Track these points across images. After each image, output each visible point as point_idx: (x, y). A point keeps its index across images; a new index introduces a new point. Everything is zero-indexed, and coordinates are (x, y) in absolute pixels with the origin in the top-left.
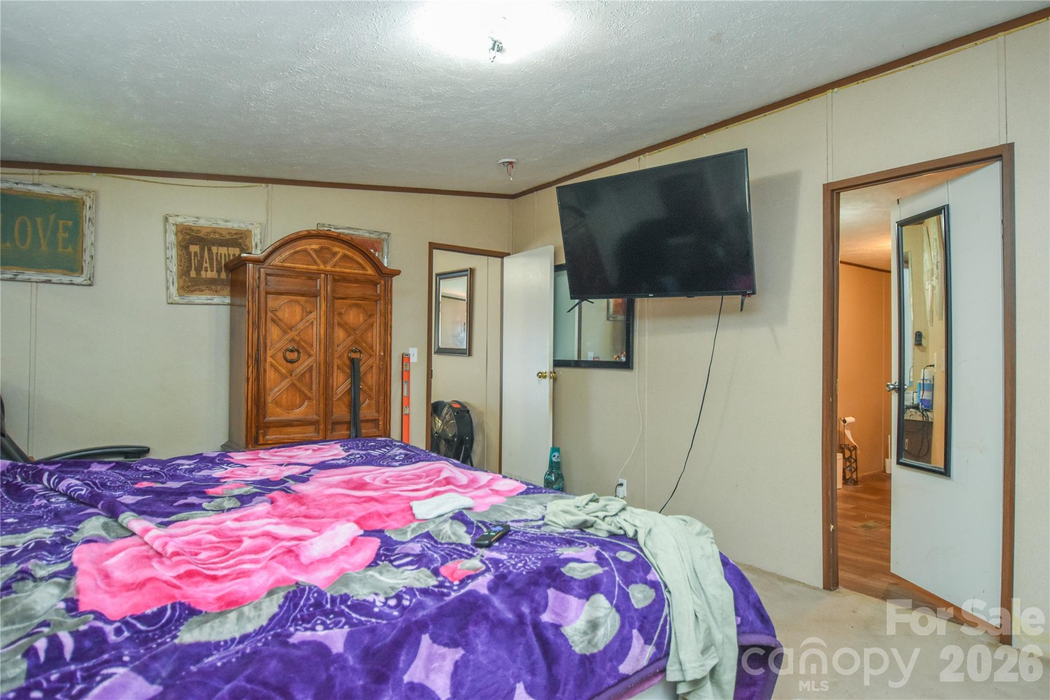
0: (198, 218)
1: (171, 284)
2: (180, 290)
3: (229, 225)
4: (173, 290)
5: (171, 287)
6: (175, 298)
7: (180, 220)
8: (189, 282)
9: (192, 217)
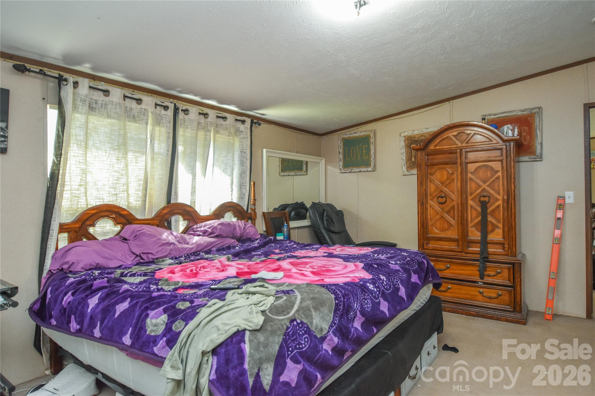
0: (413, 131)
1: (403, 166)
2: (408, 168)
3: (429, 130)
4: (404, 168)
5: (404, 167)
6: (406, 173)
7: (406, 134)
8: (412, 163)
9: (411, 131)
